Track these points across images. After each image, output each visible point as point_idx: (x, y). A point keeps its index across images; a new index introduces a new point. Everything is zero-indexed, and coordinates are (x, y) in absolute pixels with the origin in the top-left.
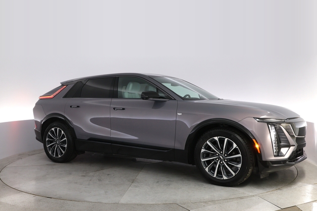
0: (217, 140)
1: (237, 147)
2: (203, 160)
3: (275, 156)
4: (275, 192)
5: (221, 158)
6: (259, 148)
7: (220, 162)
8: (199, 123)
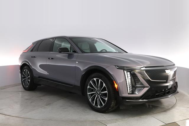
0: (95, 80)
1: (105, 86)
2: (88, 94)
3: (128, 94)
4: (127, 119)
5: (98, 93)
6: (117, 87)
7: (97, 96)
8: (86, 68)
